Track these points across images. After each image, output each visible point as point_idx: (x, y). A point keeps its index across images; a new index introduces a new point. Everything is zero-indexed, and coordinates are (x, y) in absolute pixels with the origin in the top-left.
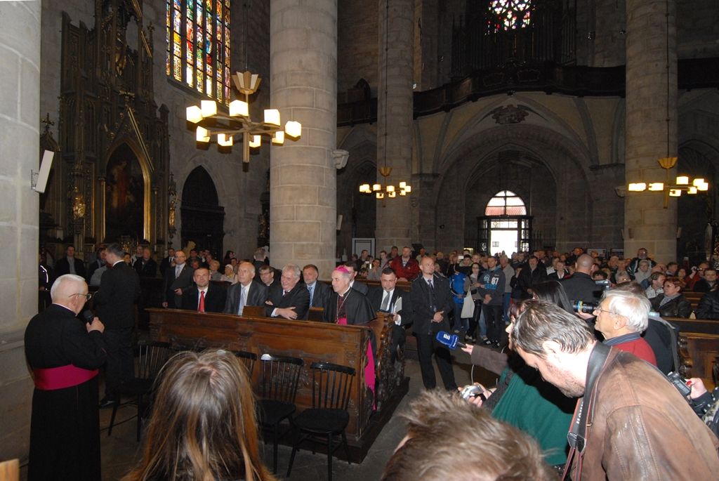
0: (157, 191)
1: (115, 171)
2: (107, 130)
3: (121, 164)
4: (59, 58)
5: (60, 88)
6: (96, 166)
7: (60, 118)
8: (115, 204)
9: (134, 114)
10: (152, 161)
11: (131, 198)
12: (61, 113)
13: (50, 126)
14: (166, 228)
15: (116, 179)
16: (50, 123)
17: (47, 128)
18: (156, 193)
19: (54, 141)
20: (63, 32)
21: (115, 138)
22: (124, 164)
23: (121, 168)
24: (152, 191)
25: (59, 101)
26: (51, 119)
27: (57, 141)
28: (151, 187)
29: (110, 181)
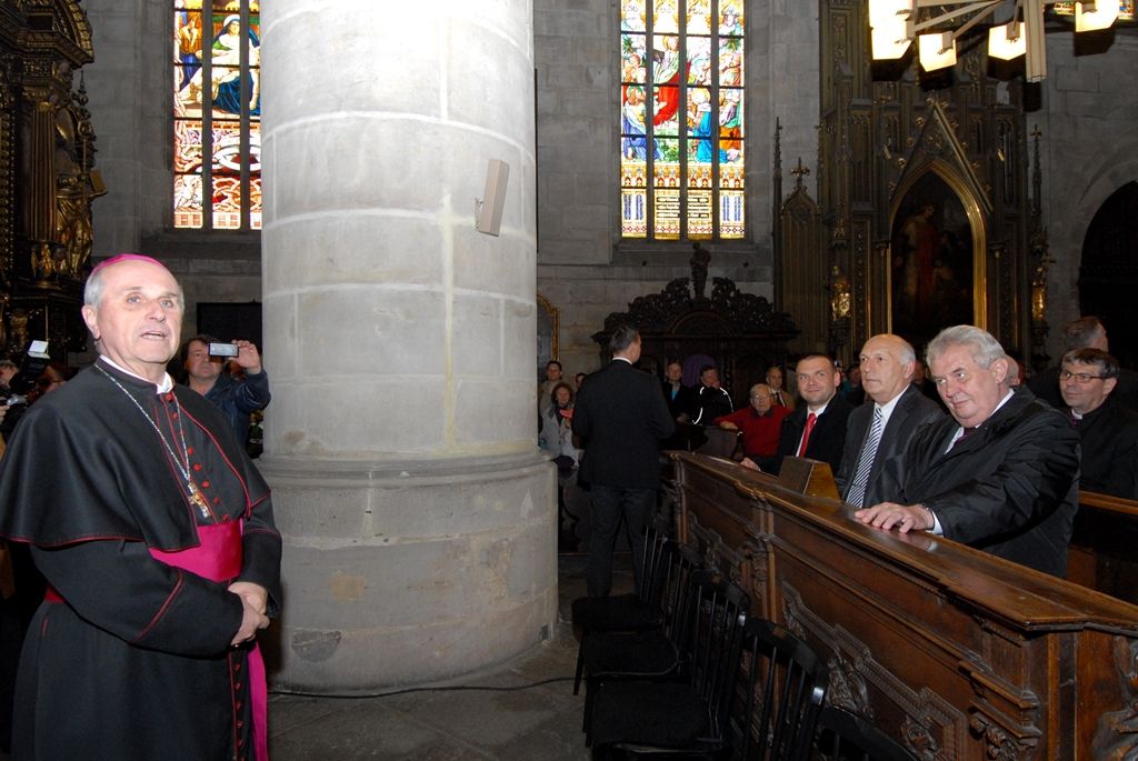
0: (1001, 251)
1: (911, 228)
2: (889, 157)
3: (921, 213)
4: (816, 64)
5: (818, 112)
6: (872, 224)
7: (819, 161)
8: (911, 288)
9: (947, 111)
10: (989, 193)
11: (945, 273)
12: (821, 151)
13: (804, 176)
14: (1026, 326)
15: (912, 241)
16: (802, 172)
17: (799, 180)
18: (997, 254)
19: (810, 200)
20: (820, 19)
21: (906, 168)
22: (929, 211)
23: (920, 219)
24: (990, 253)
25: (816, 132)
26: (804, 166)
27: (816, 200)
28: (987, 245)
29: (901, 248)
